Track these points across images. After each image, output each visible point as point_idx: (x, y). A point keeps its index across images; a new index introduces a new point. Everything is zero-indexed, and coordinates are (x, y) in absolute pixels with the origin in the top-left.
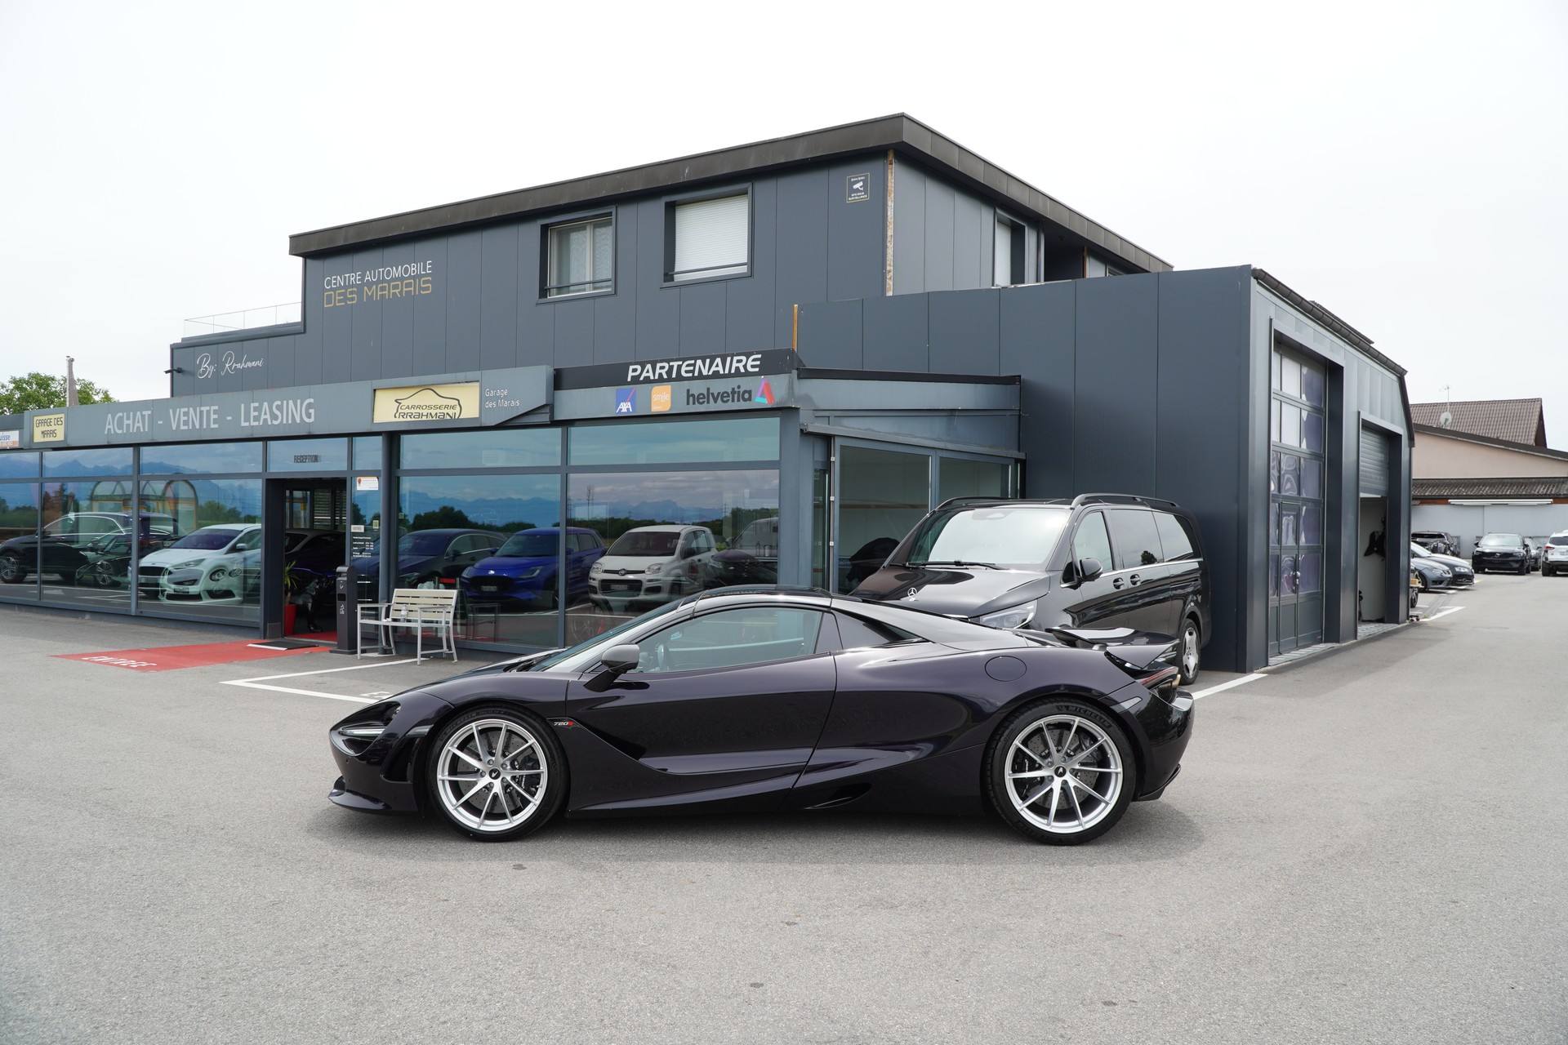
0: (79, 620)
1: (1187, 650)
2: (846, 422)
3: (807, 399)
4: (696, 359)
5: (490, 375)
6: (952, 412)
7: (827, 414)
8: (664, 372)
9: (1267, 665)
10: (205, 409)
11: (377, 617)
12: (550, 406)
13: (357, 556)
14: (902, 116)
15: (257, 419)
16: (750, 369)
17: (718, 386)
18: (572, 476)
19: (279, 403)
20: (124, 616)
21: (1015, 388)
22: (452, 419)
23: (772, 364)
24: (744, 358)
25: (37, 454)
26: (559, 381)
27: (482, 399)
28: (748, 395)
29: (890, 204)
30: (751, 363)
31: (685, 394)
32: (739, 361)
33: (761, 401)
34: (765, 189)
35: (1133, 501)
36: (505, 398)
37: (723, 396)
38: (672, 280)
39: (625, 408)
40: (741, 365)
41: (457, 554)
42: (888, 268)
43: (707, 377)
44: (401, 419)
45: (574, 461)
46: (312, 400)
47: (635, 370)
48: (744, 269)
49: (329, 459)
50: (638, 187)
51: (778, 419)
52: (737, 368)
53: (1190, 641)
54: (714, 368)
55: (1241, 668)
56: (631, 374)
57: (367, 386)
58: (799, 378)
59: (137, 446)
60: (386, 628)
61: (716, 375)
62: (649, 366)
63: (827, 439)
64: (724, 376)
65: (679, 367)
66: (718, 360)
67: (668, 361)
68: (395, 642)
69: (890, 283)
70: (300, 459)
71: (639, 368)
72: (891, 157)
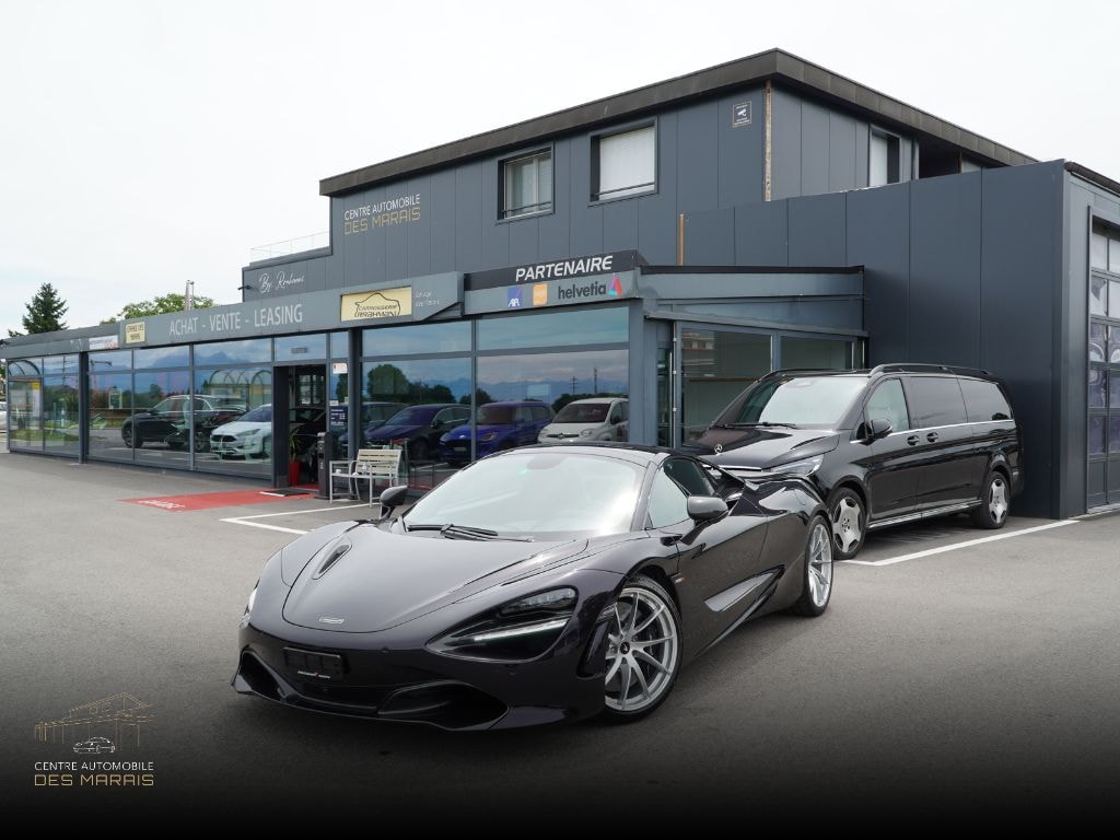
0: (158, 475)
1: (994, 500)
2: (688, 309)
3: (651, 291)
4: (564, 261)
5: (419, 281)
6: (793, 299)
7: (669, 302)
8: (541, 273)
9: (1086, 513)
10: (232, 314)
11: (346, 471)
12: (461, 304)
13: (333, 423)
14: (776, 51)
15: (265, 321)
16: (604, 268)
17: (582, 283)
18: (481, 360)
19: (278, 308)
20: (186, 471)
21: (859, 276)
22: (394, 317)
23: (622, 262)
24: (600, 259)
25: (130, 352)
26: (467, 283)
27: (414, 300)
28: (602, 289)
29: (768, 126)
30: (605, 263)
31: (557, 290)
32: (596, 262)
33: (612, 294)
34: (668, 121)
35: (940, 370)
36: (430, 299)
37: (584, 291)
38: (598, 199)
39: (514, 303)
40: (598, 265)
41: (440, 423)
42: (767, 180)
43: (573, 276)
44: (360, 318)
45: (482, 347)
46: (299, 305)
47: (521, 273)
48: (652, 188)
49: (314, 350)
50: (569, 125)
51: (627, 308)
52: (595, 268)
53: (998, 492)
54: (578, 269)
55: (1056, 516)
56: (518, 276)
57: (336, 292)
58: (642, 274)
59: (192, 344)
60: (353, 479)
61: (580, 274)
62: (531, 269)
63: (670, 324)
64: (586, 274)
65: (553, 268)
66: (581, 262)
67: (545, 264)
68: (360, 491)
69: (768, 192)
70: (295, 351)
71: (524, 270)
72: (769, 86)
